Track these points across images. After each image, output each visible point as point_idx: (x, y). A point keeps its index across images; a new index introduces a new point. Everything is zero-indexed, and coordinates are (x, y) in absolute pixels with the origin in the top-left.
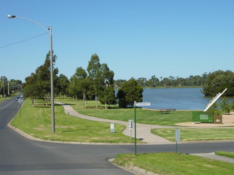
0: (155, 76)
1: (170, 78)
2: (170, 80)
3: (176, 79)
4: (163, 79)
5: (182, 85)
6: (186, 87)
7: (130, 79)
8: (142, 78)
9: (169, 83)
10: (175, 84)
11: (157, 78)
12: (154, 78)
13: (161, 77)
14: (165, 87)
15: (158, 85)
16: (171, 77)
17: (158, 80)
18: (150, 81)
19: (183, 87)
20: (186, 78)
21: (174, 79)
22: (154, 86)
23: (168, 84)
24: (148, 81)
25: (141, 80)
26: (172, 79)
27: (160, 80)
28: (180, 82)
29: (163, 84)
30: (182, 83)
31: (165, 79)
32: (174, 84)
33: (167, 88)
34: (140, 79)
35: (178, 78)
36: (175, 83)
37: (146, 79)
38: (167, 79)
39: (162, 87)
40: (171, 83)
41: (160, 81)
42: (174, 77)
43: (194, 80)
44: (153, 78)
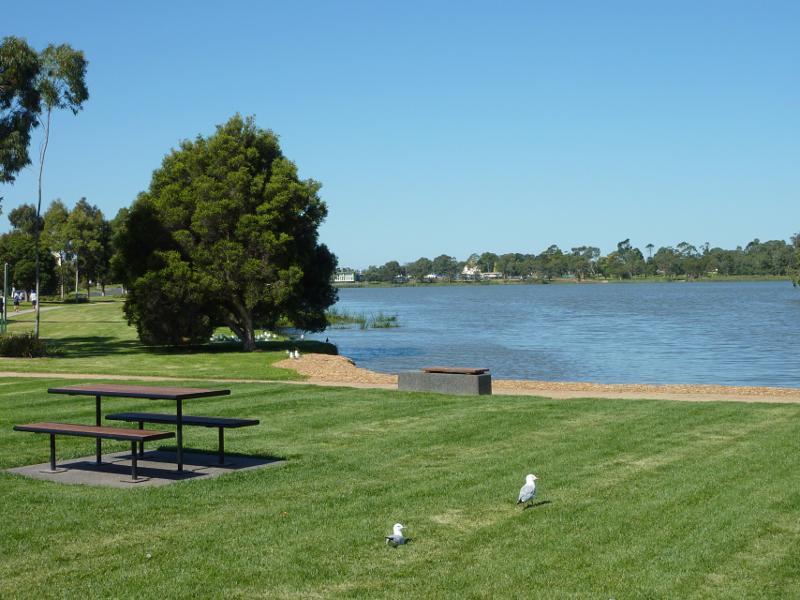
0: (628, 240)
1: (680, 250)
2: (680, 254)
3: (701, 252)
4: (655, 251)
5: (721, 272)
6: (733, 278)
7: (546, 249)
8: (584, 248)
9: (676, 265)
10: (698, 267)
11: (637, 249)
12: (627, 249)
13: (650, 245)
14: (661, 279)
15: (639, 272)
16: (684, 244)
17: (638, 254)
18: (613, 257)
19: (722, 277)
20: (734, 249)
21: (693, 252)
22: (625, 276)
23: (673, 270)
24: (604, 259)
25: (581, 253)
26: (689, 253)
27: (646, 255)
28: (714, 261)
29: (657, 268)
30: (722, 264)
31: (662, 251)
32: (692, 267)
33: (670, 281)
34: (576, 251)
35: (707, 250)
36: (696, 264)
37: (597, 250)
38: (671, 252)
39: (652, 278)
40: (682, 265)
41: (645, 259)
42: (694, 247)
43: (763, 257)
44: (624, 247)
